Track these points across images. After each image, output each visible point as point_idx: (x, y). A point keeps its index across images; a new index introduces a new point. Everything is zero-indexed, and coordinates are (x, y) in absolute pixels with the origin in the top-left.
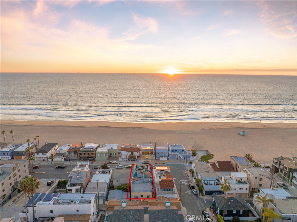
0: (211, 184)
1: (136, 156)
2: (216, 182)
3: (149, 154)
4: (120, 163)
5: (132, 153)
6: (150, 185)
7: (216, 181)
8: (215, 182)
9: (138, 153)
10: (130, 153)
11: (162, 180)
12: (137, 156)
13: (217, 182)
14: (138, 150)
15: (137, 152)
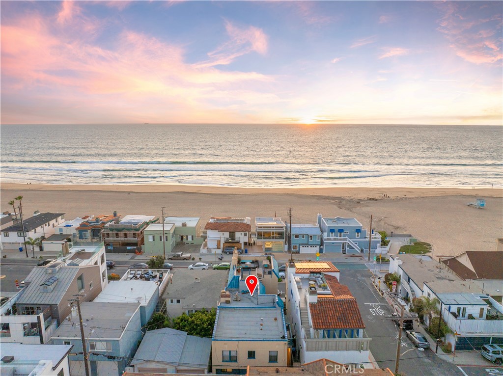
0: (471, 317)
1: (242, 242)
2: (485, 312)
3: (273, 238)
4: (200, 259)
5: (232, 236)
6: (279, 317)
7: (486, 308)
8: (482, 309)
9: (245, 235)
10: (227, 235)
11: (320, 302)
12: (245, 244)
13: (488, 311)
14: (246, 228)
15: (243, 233)
